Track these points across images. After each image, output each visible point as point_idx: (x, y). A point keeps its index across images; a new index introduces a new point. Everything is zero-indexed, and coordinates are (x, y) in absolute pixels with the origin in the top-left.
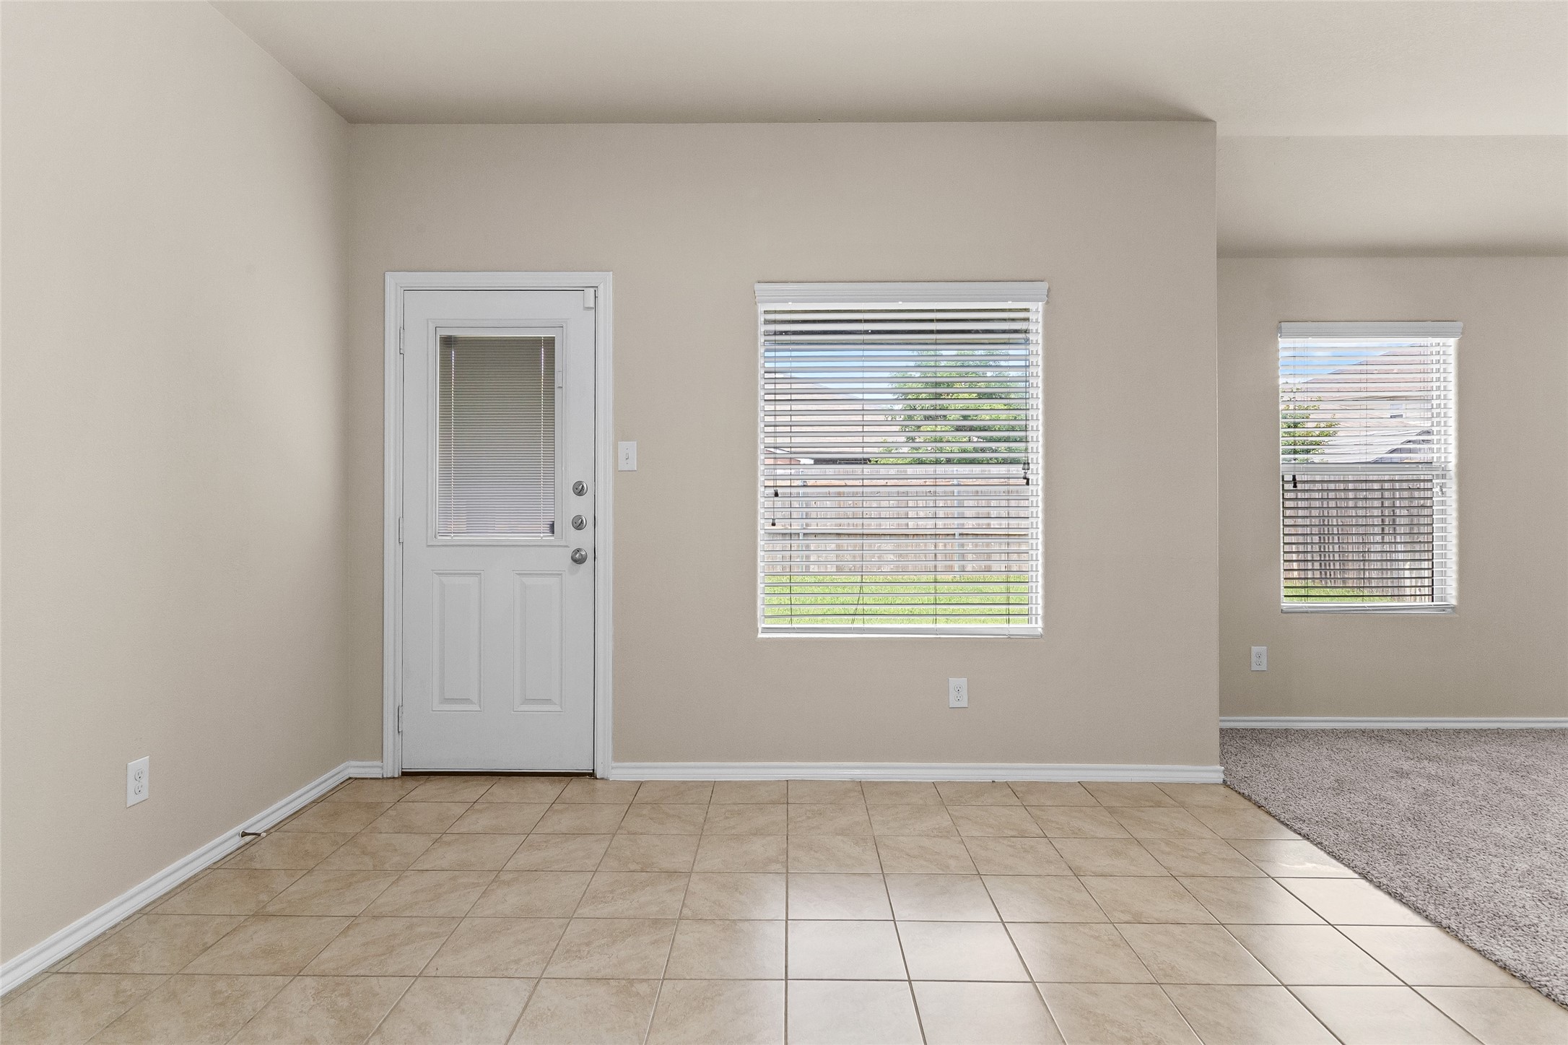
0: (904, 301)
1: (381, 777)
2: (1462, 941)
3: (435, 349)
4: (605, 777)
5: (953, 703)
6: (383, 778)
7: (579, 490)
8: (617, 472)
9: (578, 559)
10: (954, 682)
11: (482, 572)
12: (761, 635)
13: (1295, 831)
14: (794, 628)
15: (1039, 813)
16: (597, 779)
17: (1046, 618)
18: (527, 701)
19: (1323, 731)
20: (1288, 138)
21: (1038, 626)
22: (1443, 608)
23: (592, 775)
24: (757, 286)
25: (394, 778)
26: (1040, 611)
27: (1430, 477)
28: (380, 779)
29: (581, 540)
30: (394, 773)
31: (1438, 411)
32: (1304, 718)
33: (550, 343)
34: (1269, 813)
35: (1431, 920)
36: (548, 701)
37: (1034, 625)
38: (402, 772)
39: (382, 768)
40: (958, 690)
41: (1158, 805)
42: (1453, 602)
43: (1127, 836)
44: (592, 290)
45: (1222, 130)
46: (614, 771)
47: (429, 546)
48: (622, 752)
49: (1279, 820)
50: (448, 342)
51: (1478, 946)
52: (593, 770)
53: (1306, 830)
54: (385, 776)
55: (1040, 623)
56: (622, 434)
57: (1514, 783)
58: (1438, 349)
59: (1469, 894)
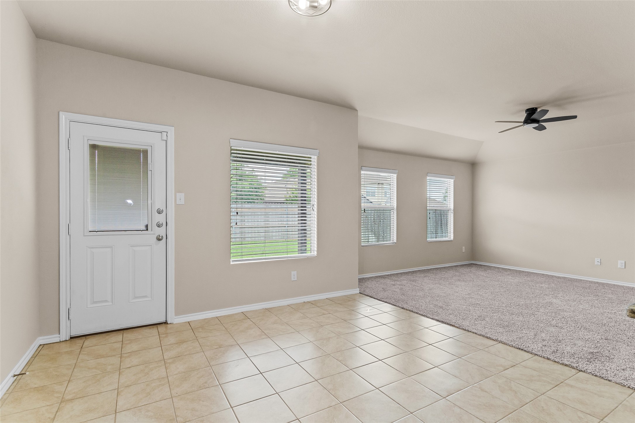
0: (279, 151)
1: (59, 341)
2: (428, 317)
3: (87, 151)
4: (172, 322)
5: (293, 279)
6: (60, 342)
7: (159, 212)
8: (176, 205)
9: (159, 239)
10: (293, 273)
11: (113, 246)
12: (232, 263)
13: (383, 301)
14: (243, 260)
15: (323, 308)
16: (168, 324)
17: (318, 251)
18: (136, 298)
19: (371, 277)
20: (371, 118)
21: (315, 253)
22: (393, 243)
23: (166, 323)
24: (231, 140)
25: (66, 340)
26: (316, 249)
27: (391, 210)
28: (58, 342)
29: (161, 231)
30: (66, 337)
31: (392, 193)
32: (367, 274)
33: (145, 152)
34: (375, 298)
35: (420, 315)
36: (146, 297)
37: (313, 253)
38: (70, 337)
39: (59, 337)
40: (294, 275)
41: (349, 301)
42: (395, 241)
43: (349, 309)
44: (166, 133)
45: (360, 114)
46: (175, 320)
47: (85, 236)
48: (178, 312)
49: (378, 300)
50: (94, 147)
51: (432, 317)
52: (166, 321)
53: (385, 301)
54: (61, 340)
55: (316, 253)
56: (178, 190)
57: (414, 283)
58: (392, 177)
59: (423, 308)
